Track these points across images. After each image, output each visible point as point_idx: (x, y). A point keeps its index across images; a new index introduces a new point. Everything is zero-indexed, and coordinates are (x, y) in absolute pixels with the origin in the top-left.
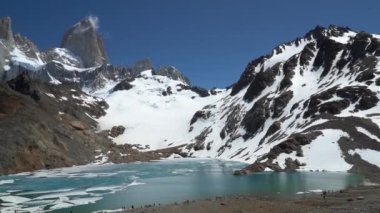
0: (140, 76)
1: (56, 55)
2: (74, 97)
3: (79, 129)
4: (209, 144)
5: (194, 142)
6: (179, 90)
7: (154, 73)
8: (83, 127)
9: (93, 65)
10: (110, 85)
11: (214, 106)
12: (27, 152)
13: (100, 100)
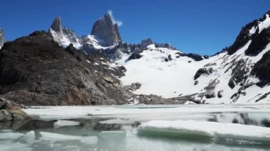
0: (147, 49)
1: (88, 40)
2: (103, 63)
3: (110, 82)
4: (219, 93)
5: (204, 91)
6: (177, 57)
7: (156, 46)
8: (112, 81)
9: (112, 45)
10: (125, 57)
11: (215, 64)
12: (76, 89)
13: (120, 66)
